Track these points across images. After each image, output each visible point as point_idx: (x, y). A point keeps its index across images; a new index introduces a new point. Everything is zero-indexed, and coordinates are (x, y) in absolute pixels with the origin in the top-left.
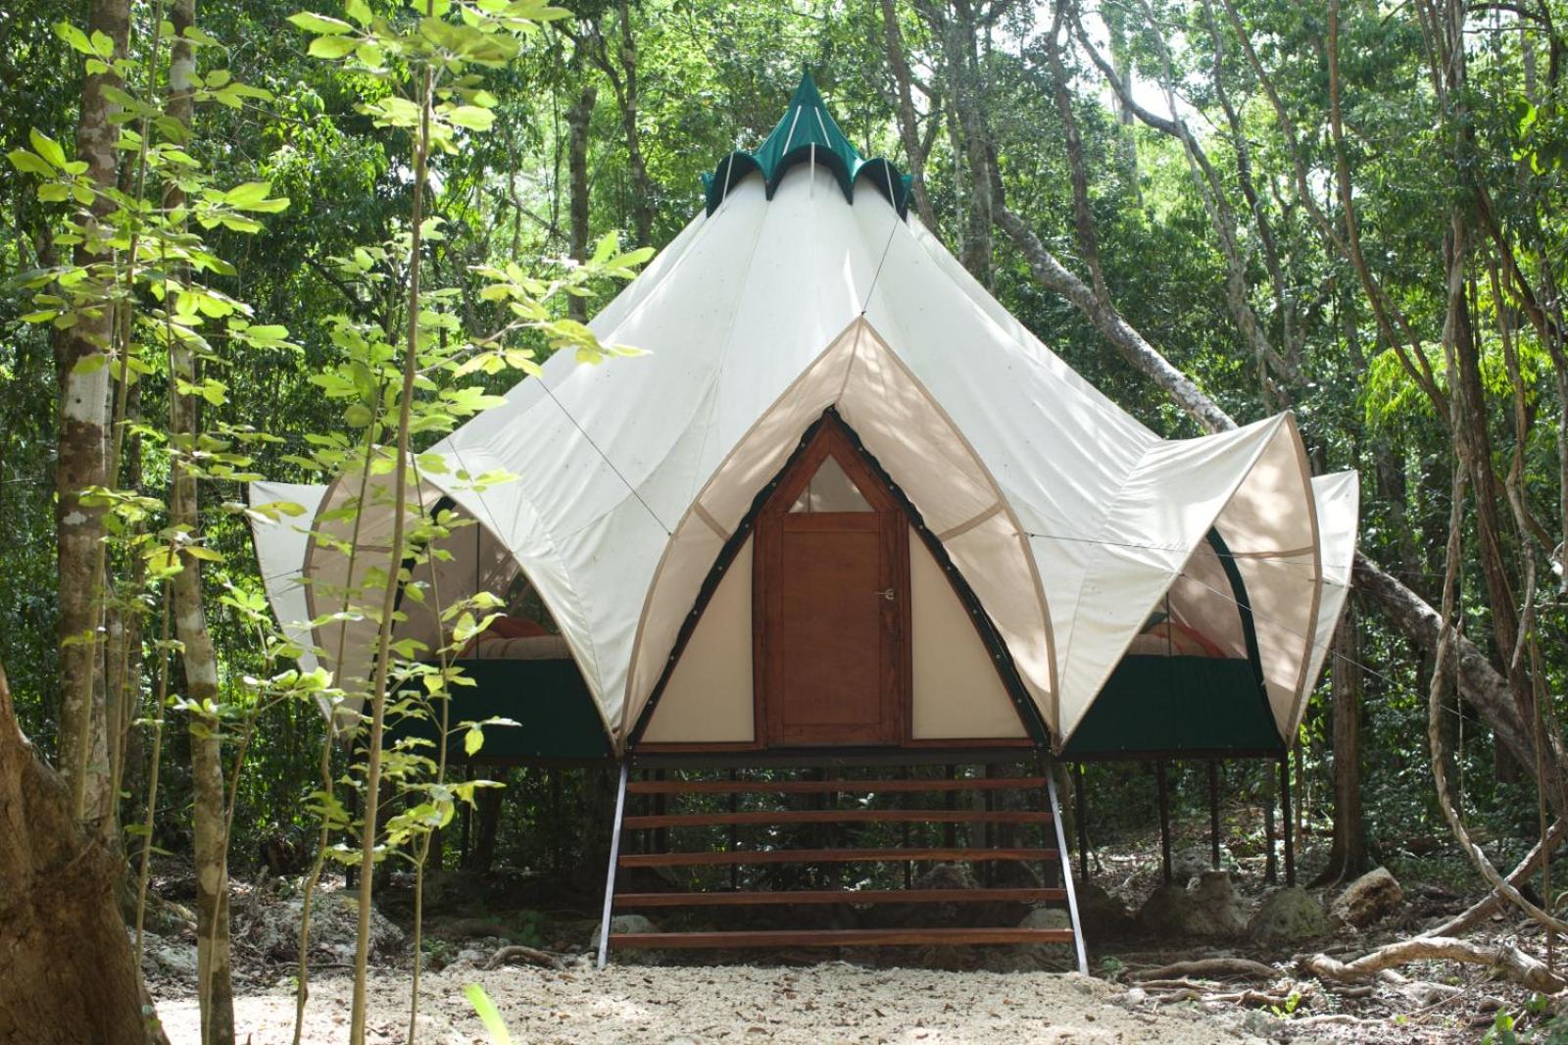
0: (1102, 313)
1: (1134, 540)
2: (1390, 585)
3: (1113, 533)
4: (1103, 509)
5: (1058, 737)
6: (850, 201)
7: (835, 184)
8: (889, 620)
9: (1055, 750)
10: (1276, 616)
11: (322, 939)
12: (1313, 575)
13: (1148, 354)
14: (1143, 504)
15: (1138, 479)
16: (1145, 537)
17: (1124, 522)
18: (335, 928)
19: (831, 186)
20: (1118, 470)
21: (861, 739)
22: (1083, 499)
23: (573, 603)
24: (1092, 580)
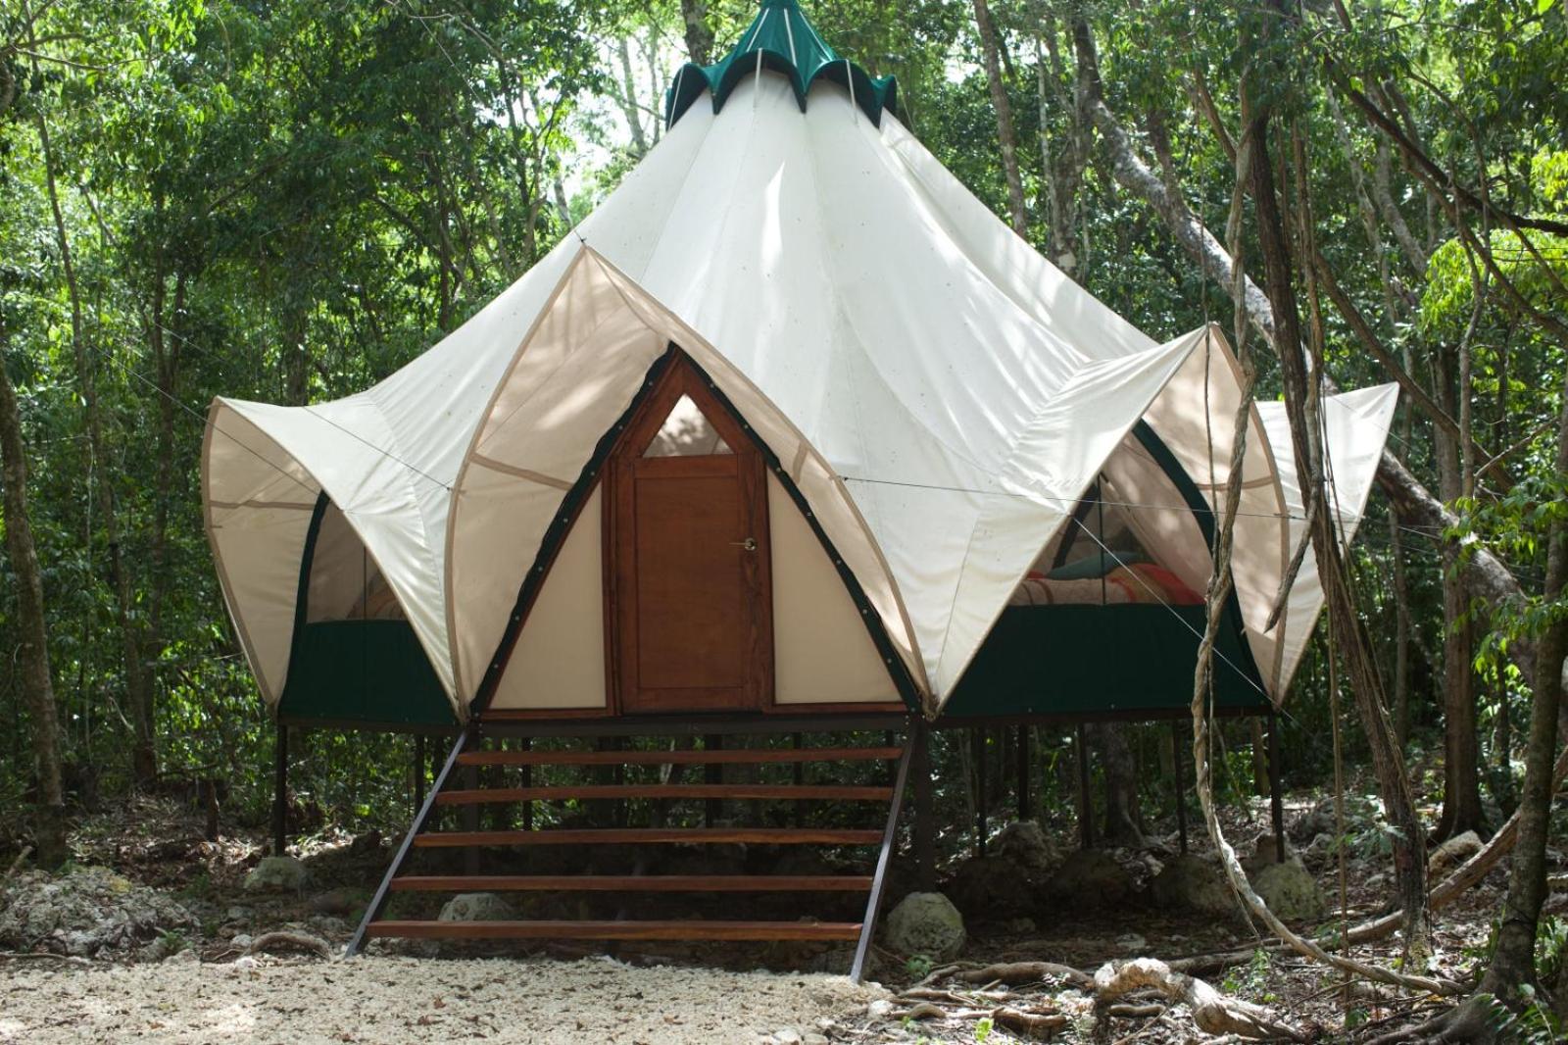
0: (1174, 214)
1: (1034, 476)
2: (1435, 513)
3: (1015, 469)
4: (1012, 442)
5: (933, 699)
6: (803, 109)
7: (790, 91)
8: (749, 572)
9: (930, 716)
10: (1249, 554)
11: (58, 925)
12: (1277, 510)
13: (1217, 258)
14: (1053, 435)
15: (1056, 406)
16: (1046, 473)
17: (1031, 457)
18: (76, 913)
19: (782, 95)
20: (1037, 396)
21: (723, 703)
22: (993, 431)
23: (424, 561)
24: (986, 523)
